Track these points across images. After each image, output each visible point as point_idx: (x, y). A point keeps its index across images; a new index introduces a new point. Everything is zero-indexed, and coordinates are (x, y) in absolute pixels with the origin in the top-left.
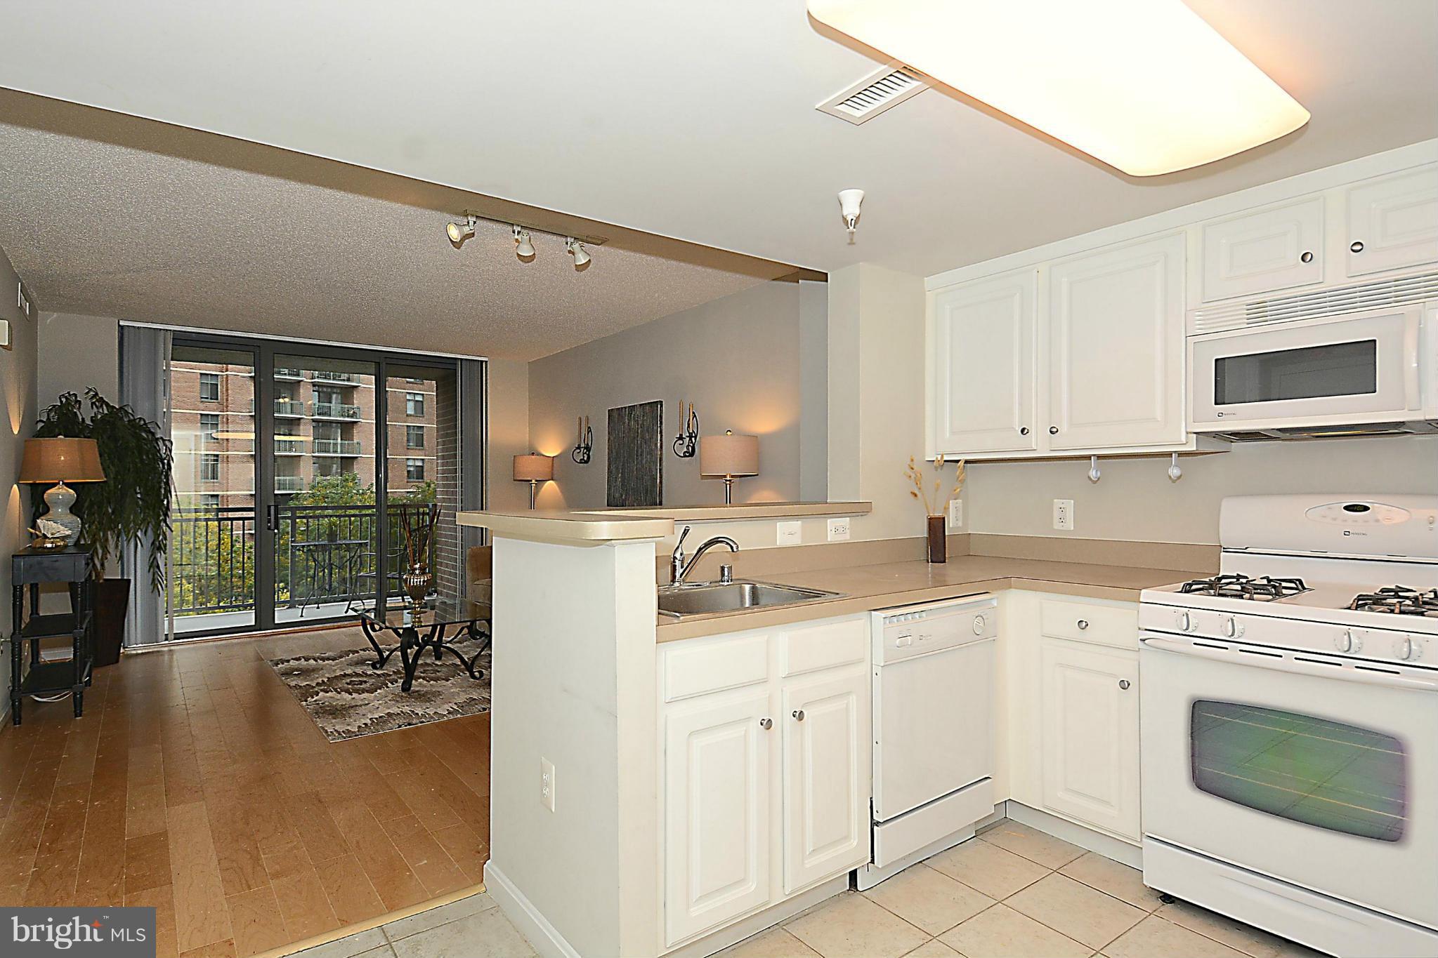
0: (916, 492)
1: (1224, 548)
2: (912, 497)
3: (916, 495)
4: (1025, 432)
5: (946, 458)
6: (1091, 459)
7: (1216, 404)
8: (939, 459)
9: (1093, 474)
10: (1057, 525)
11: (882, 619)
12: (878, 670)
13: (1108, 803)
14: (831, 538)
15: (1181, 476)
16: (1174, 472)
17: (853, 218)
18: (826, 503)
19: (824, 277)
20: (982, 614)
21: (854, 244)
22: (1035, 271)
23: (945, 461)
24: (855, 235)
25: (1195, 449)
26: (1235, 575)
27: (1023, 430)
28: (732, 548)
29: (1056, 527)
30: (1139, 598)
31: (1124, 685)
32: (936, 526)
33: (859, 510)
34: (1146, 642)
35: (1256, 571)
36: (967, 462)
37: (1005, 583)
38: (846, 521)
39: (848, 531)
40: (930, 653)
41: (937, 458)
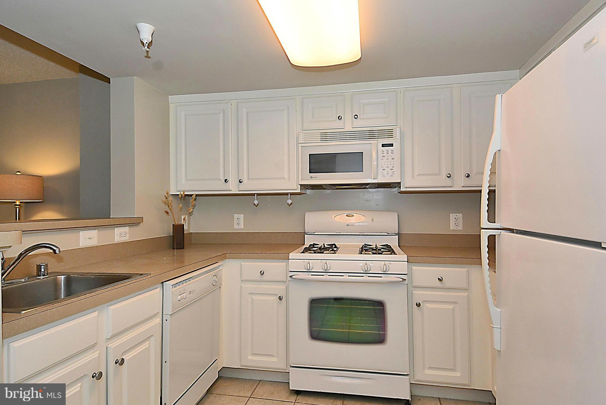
0: (169, 211)
1: (306, 233)
2: (166, 214)
3: (168, 213)
4: (227, 182)
5: (186, 193)
6: (255, 195)
7: (310, 173)
8: (182, 193)
9: (256, 202)
10: (236, 227)
11: (171, 286)
12: (168, 318)
13: (272, 355)
14: (117, 239)
15: (292, 203)
16: (290, 202)
17: (147, 42)
18: (110, 218)
19: (108, 80)
20: (216, 274)
21: (149, 57)
22: (230, 104)
23: (185, 195)
24: (149, 53)
25: (300, 192)
26: (312, 244)
27: (226, 180)
28: (54, 251)
29: (235, 227)
30: (289, 257)
31: (280, 298)
32: (179, 229)
33: (135, 222)
34: (293, 277)
35: (321, 242)
36: (197, 195)
37: (224, 257)
38: (126, 229)
39: (128, 235)
40: (194, 301)
41: (181, 193)
